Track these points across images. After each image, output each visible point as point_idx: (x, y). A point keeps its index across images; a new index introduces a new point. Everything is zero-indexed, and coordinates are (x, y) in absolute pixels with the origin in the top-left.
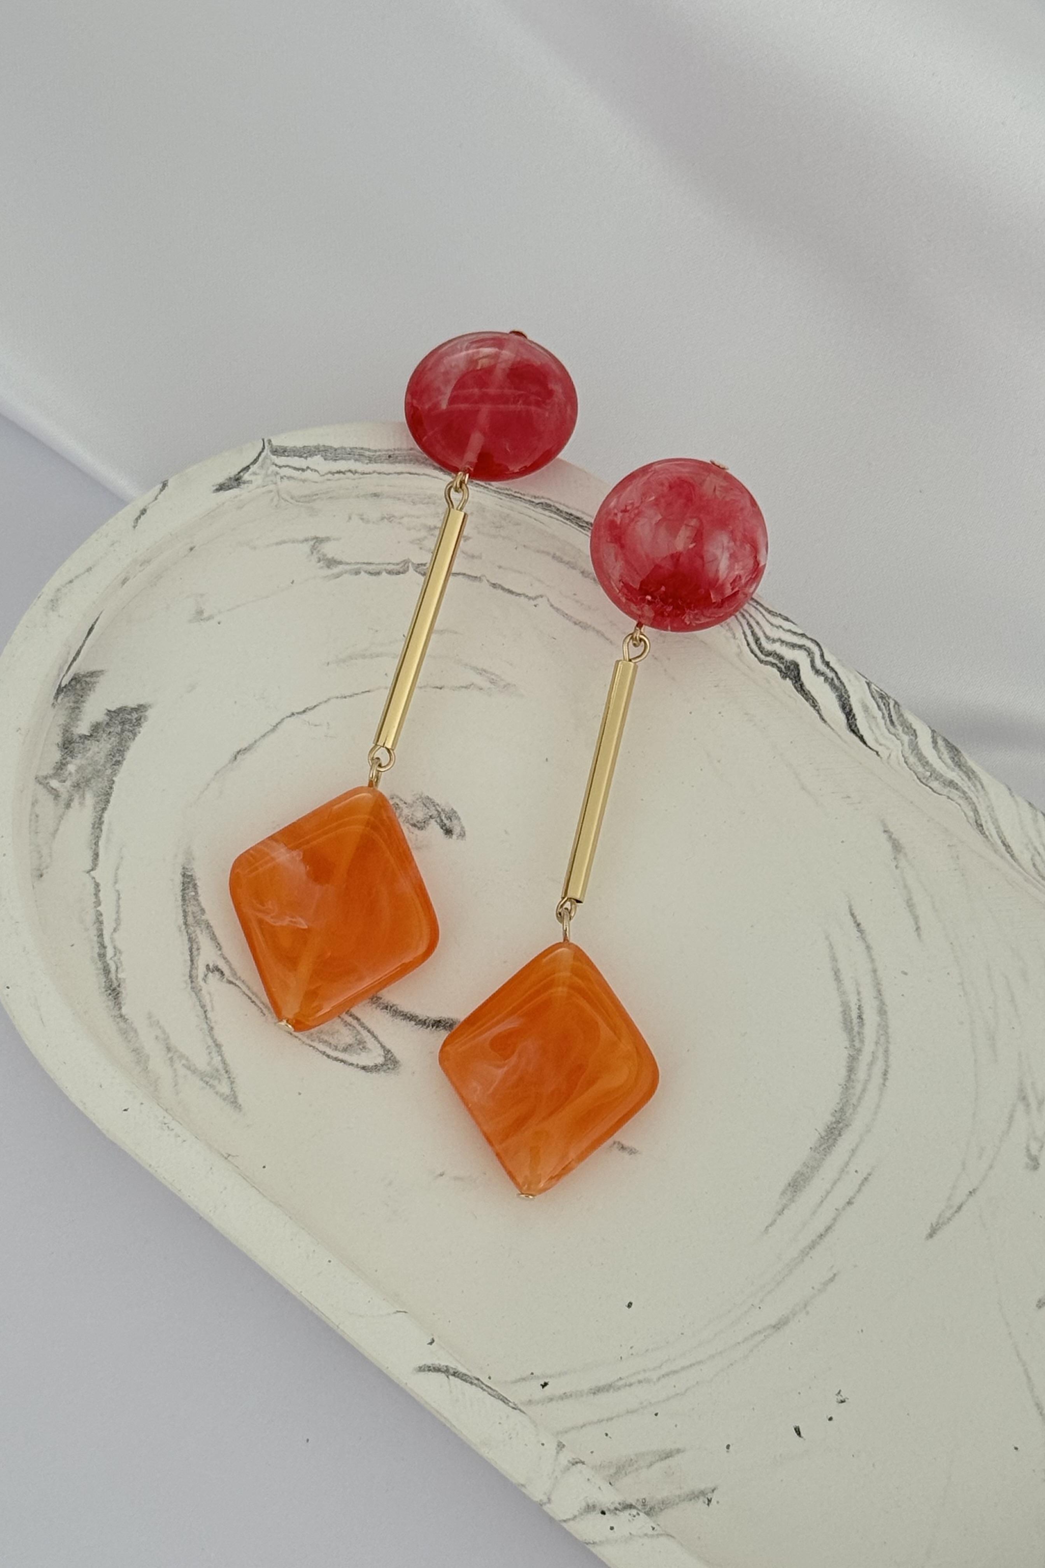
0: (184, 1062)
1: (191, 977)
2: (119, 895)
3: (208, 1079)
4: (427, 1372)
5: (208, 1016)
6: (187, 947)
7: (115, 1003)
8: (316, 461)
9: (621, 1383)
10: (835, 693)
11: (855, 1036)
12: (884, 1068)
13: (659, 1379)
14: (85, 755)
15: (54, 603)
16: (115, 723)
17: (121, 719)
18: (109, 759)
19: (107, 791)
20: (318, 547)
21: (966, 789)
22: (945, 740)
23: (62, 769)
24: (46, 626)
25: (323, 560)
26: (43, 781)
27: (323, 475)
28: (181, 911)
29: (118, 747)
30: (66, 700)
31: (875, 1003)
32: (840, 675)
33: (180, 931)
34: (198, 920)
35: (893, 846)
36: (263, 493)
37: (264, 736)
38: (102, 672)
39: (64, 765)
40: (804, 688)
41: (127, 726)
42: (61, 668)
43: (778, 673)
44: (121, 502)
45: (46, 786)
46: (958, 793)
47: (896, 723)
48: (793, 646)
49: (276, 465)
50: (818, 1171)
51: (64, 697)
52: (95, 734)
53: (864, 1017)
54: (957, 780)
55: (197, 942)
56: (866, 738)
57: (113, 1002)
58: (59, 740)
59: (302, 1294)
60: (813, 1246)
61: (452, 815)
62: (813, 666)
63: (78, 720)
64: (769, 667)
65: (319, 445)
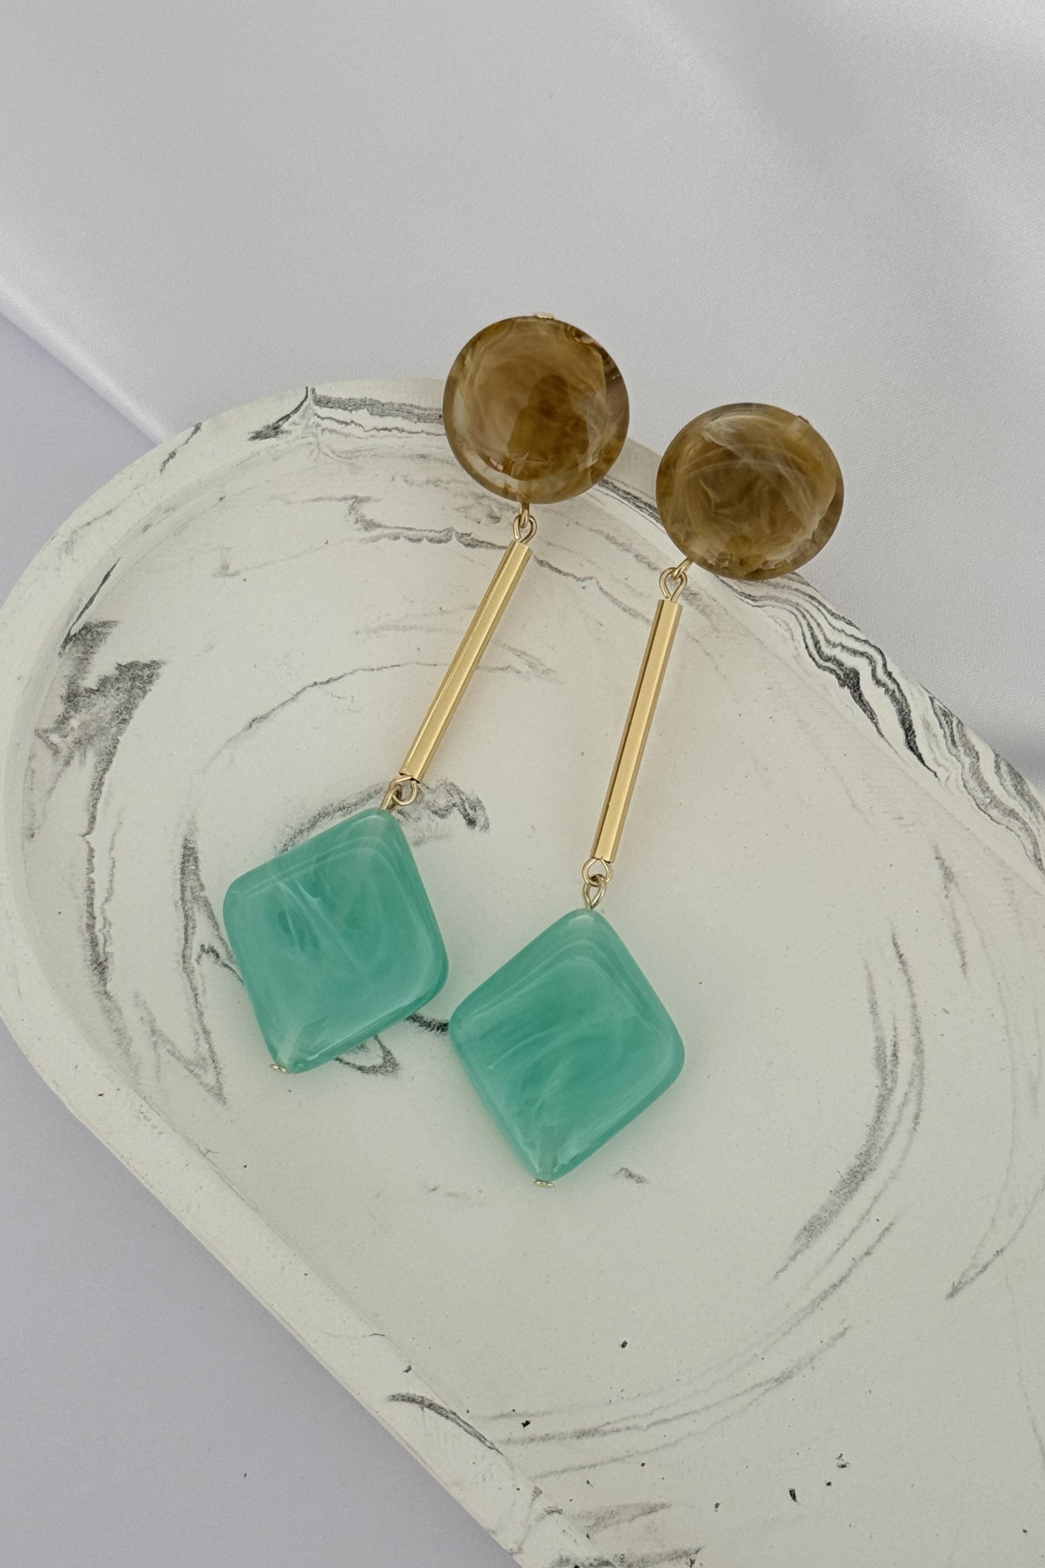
0: (168, 1047)
1: (184, 956)
2: (114, 862)
3: (192, 1068)
4: (401, 1402)
5: (198, 1000)
6: (182, 925)
7: (100, 978)
8: (362, 416)
9: (607, 1428)
10: (895, 706)
11: (887, 1074)
12: (916, 1111)
13: (649, 1427)
14: (89, 710)
15: (69, 546)
16: (125, 679)
17: (132, 674)
18: (115, 717)
19: (110, 751)
20: (356, 507)
21: (1027, 820)
22: (1009, 765)
23: (64, 723)
24: (58, 569)
25: (361, 521)
26: (42, 735)
27: (368, 431)
28: (179, 886)
29: (128, 705)
30: (74, 650)
31: (912, 1041)
32: (902, 688)
33: (176, 906)
34: (197, 895)
35: (944, 875)
36: (302, 445)
37: (283, 704)
38: (115, 623)
39: (67, 719)
40: (862, 698)
41: (137, 683)
42: (71, 616)
43: (837, 680)
44: (151, 444)
45: (46, 740)
46: (1019, 824)
47: (958, 744)
48: (855, 652)
49: (318, 417)
50: (836, 1216)
51: (73, 646)
52: (102, 689)
53: (899, 1054)
54: (1018, 809)
55: (193, 920)
56: (924, 757)
57: (98, 977)
58: (63, 691)
59: (273, 1307)
60: (824, 1296)
61: (477, 805)
62: (874, 675)
63: (85, 673)
64: (827, 673)
65: (366, 398)
